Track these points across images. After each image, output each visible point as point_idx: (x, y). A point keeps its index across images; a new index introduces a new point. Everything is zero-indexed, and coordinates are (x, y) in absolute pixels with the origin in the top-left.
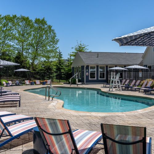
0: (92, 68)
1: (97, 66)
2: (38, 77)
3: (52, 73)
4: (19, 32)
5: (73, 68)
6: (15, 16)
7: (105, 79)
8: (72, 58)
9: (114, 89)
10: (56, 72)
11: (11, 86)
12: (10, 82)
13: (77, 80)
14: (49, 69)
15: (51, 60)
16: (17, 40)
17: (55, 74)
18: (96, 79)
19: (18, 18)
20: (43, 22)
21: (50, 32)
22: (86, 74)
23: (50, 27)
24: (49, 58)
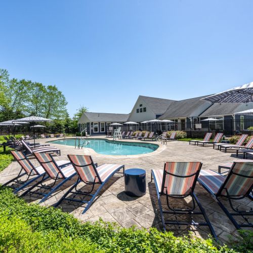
0: (95, 124)
1: (99, 123)
2: (50, 132)
3: (61, 129)
4: (33, 95)
5: (80, 124)
6: (30, 82)
7: (105, 132)
8: (77, 117)
9: (117, 139)
10: (64, 128)
11: (29, 139)
12: (28, 136)
13: (86, 133)
14: (59, 126)
15: (60, 118)
16: (32, 102)
17: (64, 129)
18: (98, 132)
19: (33, 84)
20: (54, 89)
21: (61, 97)
22: (91, 128)
23: (60, 93)
24: (59, 116)
